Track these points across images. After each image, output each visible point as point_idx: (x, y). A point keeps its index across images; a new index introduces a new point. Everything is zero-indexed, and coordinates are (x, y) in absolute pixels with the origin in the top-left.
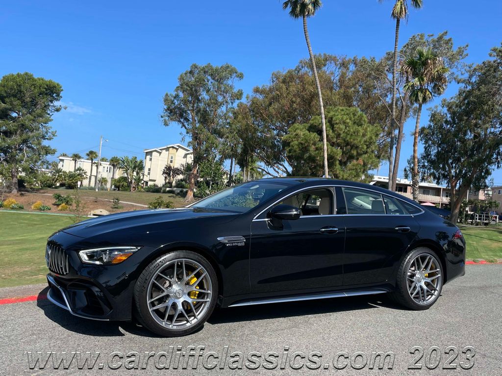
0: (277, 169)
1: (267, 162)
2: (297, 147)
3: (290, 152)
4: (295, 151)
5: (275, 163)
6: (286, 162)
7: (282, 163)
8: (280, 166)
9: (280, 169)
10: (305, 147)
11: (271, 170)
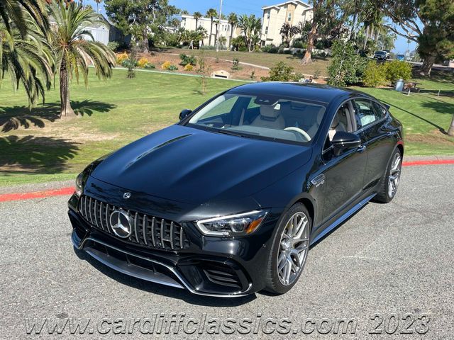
0: (406, 27)
1: (396, 19)
2: (434, 4)
3: (425, 10)
4: (431, 10)
5: (404, 20)
6: (418, 18)
7: (413, 19)
8: (410, 23)
9: (409, 26)
10: (444, 5)
11: (399, 28)
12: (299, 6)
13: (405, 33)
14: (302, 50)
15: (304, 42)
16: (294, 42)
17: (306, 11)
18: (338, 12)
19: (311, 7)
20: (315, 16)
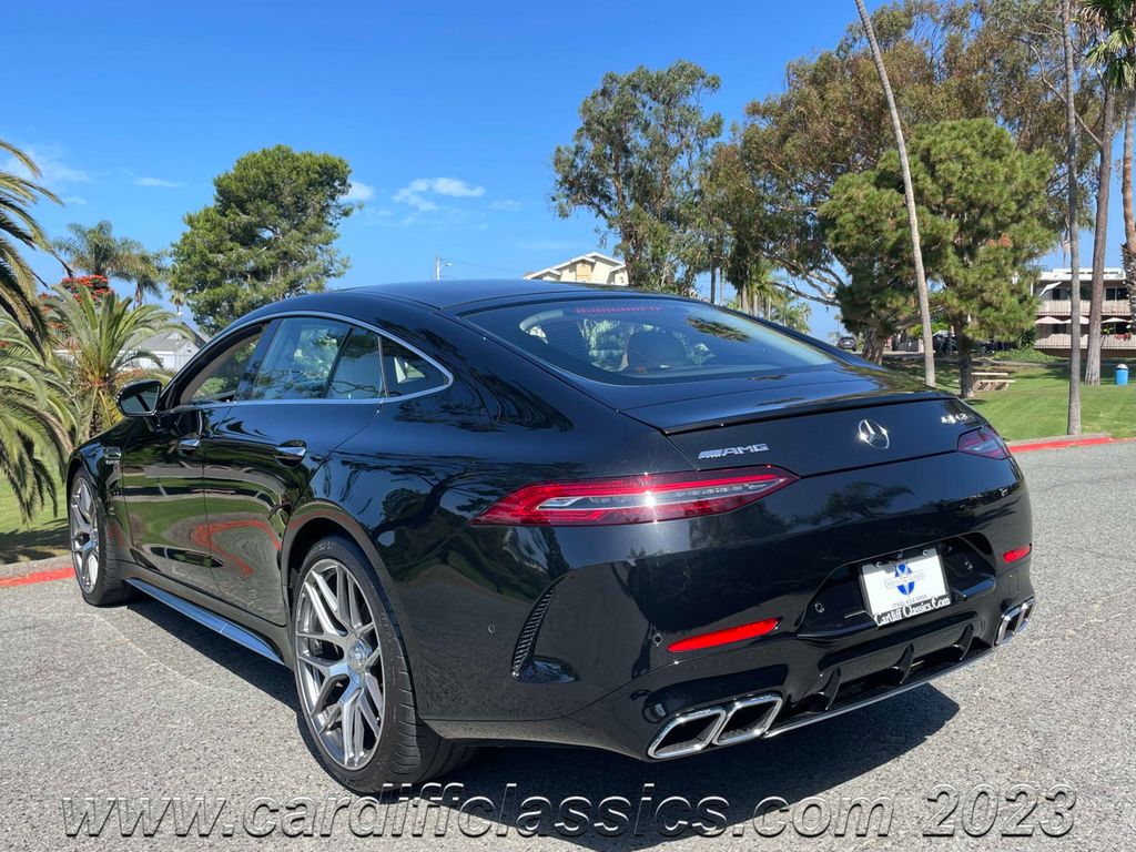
0: (816, 282)
1: (794, 268)
2: (852, 225)
3: (837, 239)
4: (849, 237)
5: (811, 269)
6: (836, 262)
7: (828, 265)
8: (825, 275)
9: (824, 280)
10: (871, 225)
11: (802, 285)
12: (598, 264)
13: (816, 294)
14: (616, 352)
15: (618, 336)
16: (598, 340)
17: (615, 272)
18: (675, 268)
19: (623, 265)
20: (631, 279)
